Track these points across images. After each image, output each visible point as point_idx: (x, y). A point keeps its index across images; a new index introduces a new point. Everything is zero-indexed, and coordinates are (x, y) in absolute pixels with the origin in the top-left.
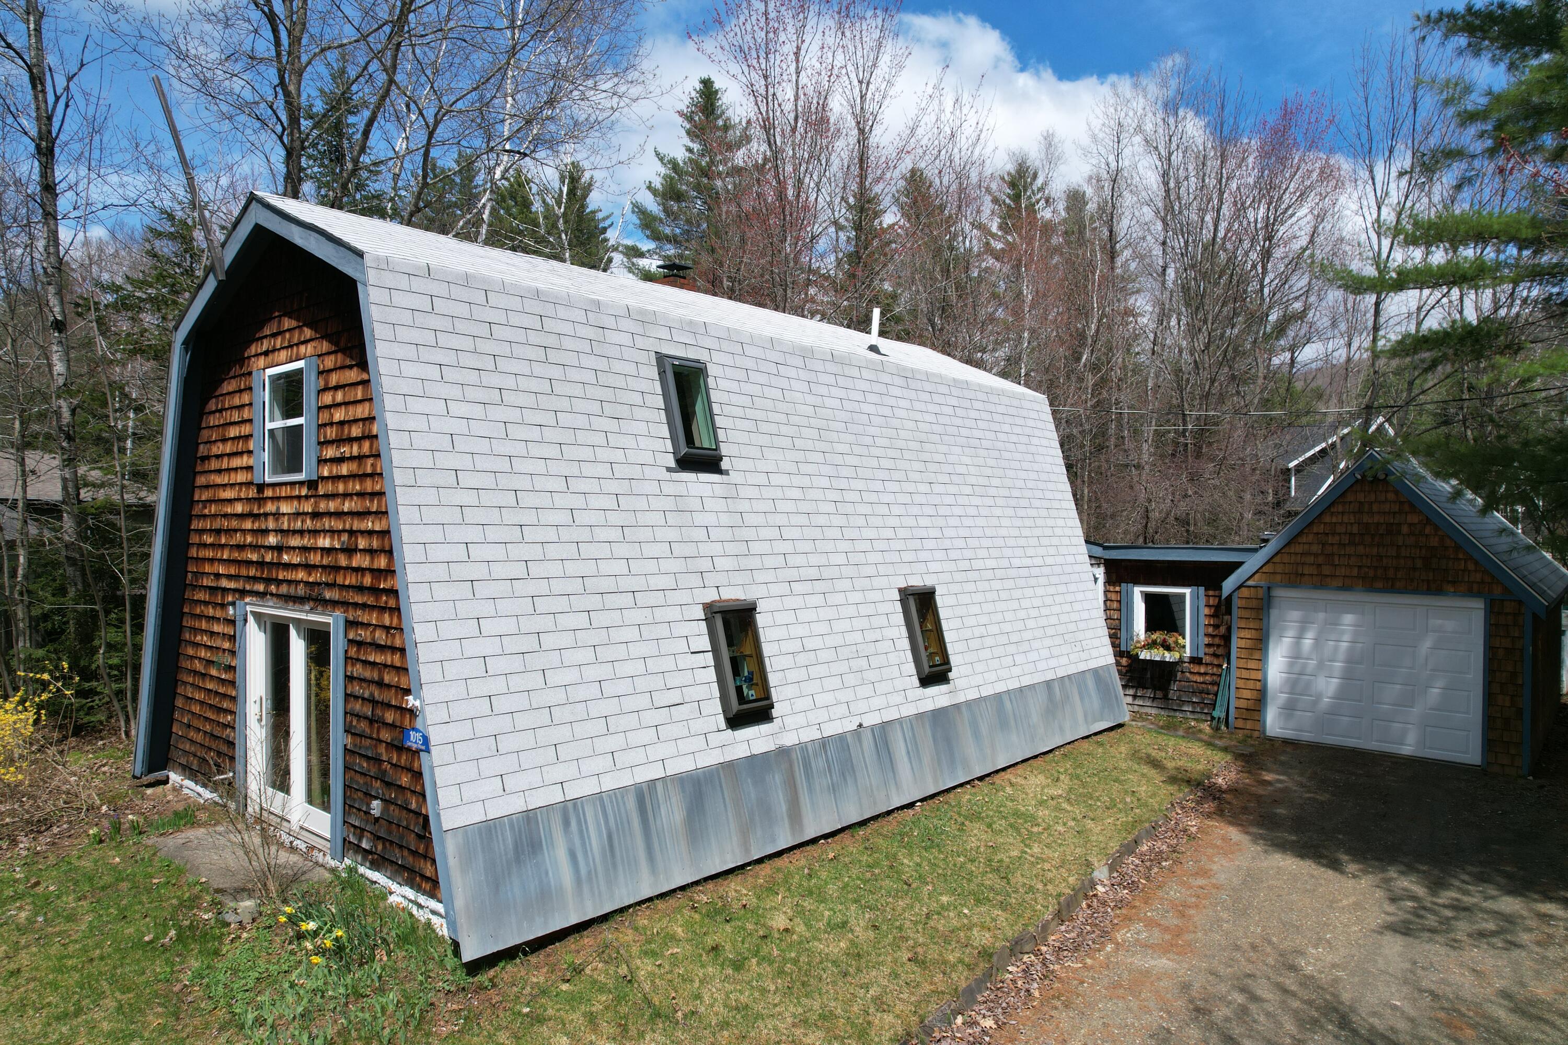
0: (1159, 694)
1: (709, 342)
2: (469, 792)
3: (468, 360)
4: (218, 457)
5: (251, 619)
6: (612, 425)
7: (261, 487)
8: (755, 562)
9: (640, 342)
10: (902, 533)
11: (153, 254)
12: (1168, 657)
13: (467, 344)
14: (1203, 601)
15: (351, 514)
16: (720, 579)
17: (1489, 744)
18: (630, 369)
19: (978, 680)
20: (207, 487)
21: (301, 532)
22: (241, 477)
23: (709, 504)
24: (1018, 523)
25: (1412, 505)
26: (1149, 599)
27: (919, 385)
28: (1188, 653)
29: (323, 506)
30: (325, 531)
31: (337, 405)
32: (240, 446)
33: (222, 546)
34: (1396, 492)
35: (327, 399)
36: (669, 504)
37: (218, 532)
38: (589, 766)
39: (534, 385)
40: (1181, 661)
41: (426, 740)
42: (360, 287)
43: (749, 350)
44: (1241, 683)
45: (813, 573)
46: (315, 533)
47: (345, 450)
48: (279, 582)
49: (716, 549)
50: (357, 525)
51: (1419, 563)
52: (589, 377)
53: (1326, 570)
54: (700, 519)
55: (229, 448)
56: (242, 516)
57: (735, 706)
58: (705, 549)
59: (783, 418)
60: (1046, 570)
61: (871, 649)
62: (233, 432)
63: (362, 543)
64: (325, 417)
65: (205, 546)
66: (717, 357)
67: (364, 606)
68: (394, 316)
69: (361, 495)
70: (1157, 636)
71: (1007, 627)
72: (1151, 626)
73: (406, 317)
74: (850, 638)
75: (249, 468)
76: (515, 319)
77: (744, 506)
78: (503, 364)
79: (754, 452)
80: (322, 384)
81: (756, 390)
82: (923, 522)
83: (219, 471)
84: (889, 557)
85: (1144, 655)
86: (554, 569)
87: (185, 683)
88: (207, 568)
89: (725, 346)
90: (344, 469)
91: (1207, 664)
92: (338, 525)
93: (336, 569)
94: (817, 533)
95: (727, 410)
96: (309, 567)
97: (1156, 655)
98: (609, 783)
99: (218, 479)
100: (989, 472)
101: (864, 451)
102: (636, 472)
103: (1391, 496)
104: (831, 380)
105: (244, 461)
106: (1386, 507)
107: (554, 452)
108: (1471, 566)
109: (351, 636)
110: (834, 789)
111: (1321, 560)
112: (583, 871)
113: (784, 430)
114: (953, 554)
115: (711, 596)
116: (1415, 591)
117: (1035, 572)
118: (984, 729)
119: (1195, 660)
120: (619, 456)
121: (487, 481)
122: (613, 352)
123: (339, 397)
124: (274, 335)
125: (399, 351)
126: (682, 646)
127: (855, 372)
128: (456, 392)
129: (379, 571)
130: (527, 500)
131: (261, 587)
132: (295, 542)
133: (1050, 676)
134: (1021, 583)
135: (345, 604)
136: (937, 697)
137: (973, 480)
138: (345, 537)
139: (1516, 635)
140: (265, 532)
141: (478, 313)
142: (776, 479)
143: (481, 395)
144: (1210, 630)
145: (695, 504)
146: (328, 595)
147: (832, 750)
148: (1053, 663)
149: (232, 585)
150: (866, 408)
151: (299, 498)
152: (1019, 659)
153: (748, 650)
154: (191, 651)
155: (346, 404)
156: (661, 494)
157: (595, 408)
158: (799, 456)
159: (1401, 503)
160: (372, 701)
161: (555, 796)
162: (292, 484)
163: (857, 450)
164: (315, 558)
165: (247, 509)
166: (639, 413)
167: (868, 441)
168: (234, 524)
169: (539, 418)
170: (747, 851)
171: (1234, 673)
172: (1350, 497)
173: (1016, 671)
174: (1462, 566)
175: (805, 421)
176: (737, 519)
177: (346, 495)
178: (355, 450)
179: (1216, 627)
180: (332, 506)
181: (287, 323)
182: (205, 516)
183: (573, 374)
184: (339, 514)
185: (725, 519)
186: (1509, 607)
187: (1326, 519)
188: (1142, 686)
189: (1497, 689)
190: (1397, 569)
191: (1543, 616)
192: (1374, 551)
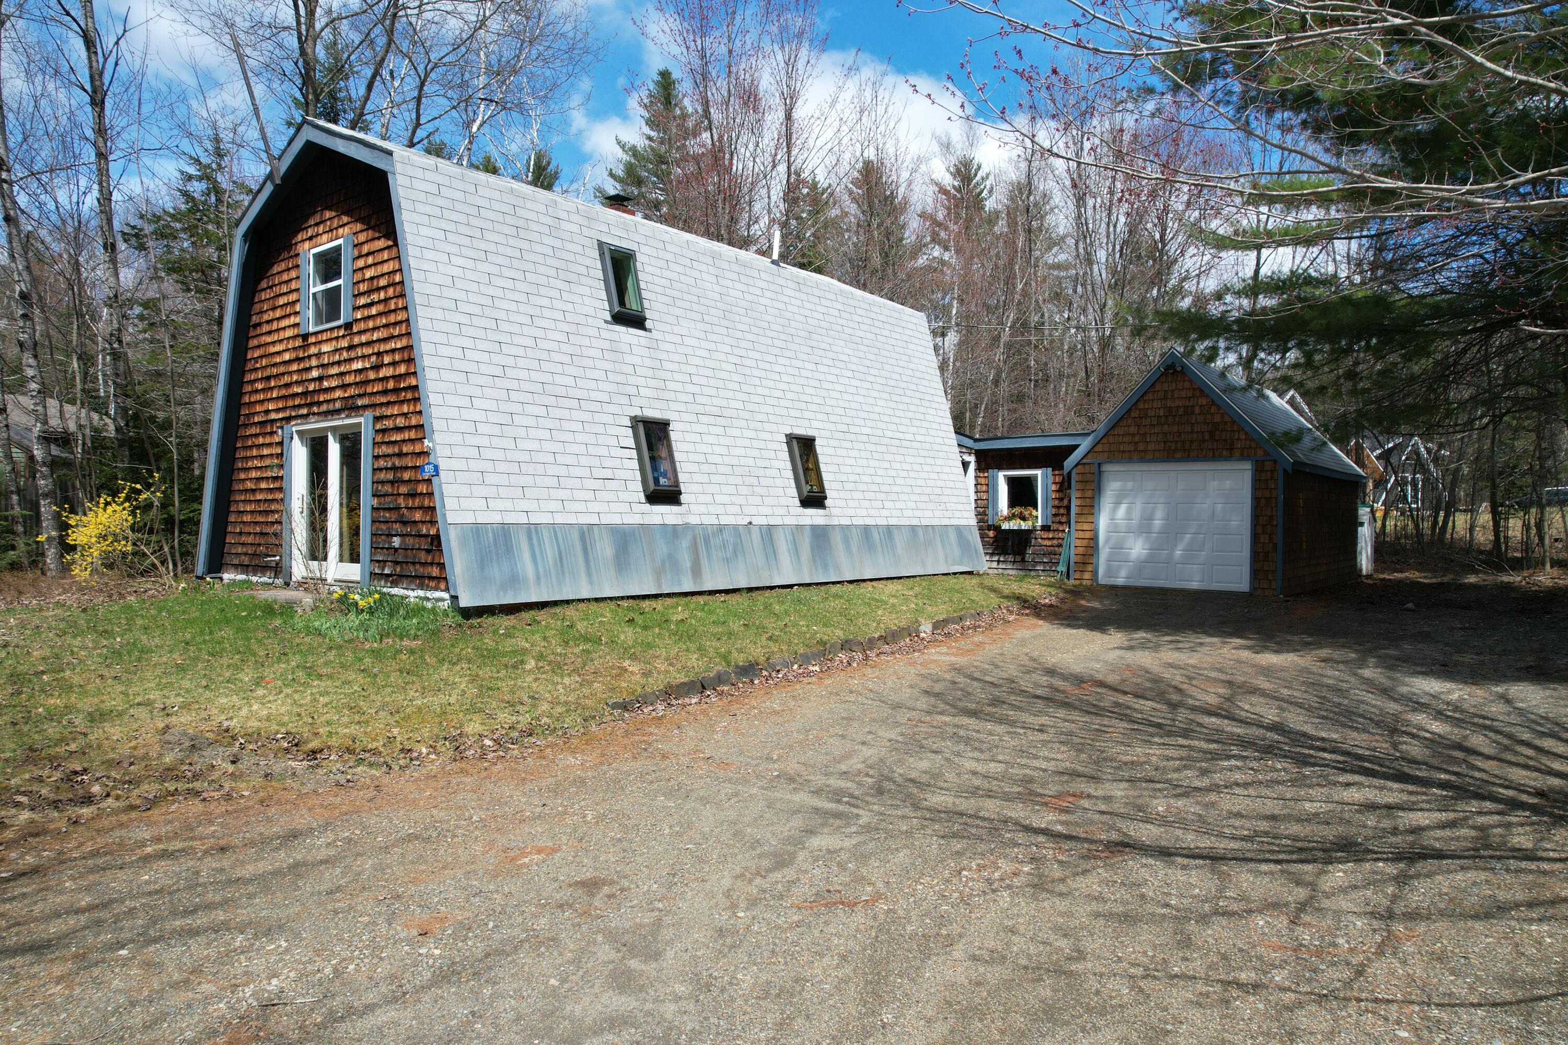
0: (1018, 558)
1: (638, 238)
2: (465, 504)
3: (463, 229)
4: (268, 322)
5: (296, 437)
6: (565, 286)
7: (305, 337)
8: (670, 396)
9: (586, 232)
10: (789, 395)
11: (185, 194)
12: (1024, 525)
13: (462, 218)
14: (1051, 479)
15: (379, 341)
16: (643, 402)
17: (1255, 573)
18: (579, 249)
19: (851, 512)
20: (258, 347)
21: (339, 363)
22: (289, 333)
23: (636, 350)
24: (893, 405)
25: (1202, 391)
26: (1011, 481)
27: (810, 290)
28: (1040, 523)
29: (356, 340)
30: (357, 358)
31: (368, 267)
32: (288, 310)
33: (272, 389)
34: (1191, 381)
35: (361, 263)
36: (606, 345)
37: (268, 378)
38: (546, 505)
39: (509, 251)
40: (1034, 530)
41: (436, 468)
42: (390, 177)
43: (669, 247)
44: (1078, 543)
45: (716, 411)
46: (350, 360)
47: (375, 297)
48: (319, 404)
49: (641, 382)
50: (383, 347)
51: (1207, 436)
52: (549, 251)
53: (1141, 447)
54: (628, 359)
55: (278, 313)
56: (290, 362)
57: (652, 486)
58: (632, 380)
59: (695, 299)
60: (915, 445)
61: (761, 472)
62: (282, 301)
63: (387, 359)
64: (358, 276)
65: (257, 391)
66: (644, 249)
67: (388, 404)
68: (414, 195)
69: (386, 326)
70: (1017, 510)
71: (878, 480)
72: (1012, 503)
73: (422, 197)
74: (743, 461)
75: (296, 325)
76: (496, 206)
77: (663, 356)
78: (487, 235)
79: (672, 320)
80: (356, 253)
81: (674, 276)
82: (808, 390)
83: (270, 333)
84: (778, 411)
85: (1005, 526)
86: (523, 374)
87: (237, 502)
88: (258, 408)
89: (650, 242)
90: (374, 311)
91: (1054, 530)
92: (367, 351)
93: (367, 382)
94: (720, 384)
95: (650, 287)
96: (344, 387)
97: (1013, 525)
98: (559, 519)
99: (269, 339)
100: (869, 363)
101: (761, 332)
102: (582, 319)
103: (1187, 384)
104: (735, 277)
105: (293, 320)
106: (1184, 394)
107: (523, 298)
108: (1242, 437)
109: (378, 427)
110: (727, 560)
111: (1137, 438)
112: (541, 570)
113: (695, 307)
114: (833, 418)
115: (637, 412)
116: (1204, 459)
117: (905, 444)
118: (854, 548)
119: (1045, 528)
120: (569, 307)
121: (477, 310)
122: (566, 236)
123: (370, 260)
124: (317, 224)
125: (417, 218)
126: (614, 441)
127: (756, 274)
128: (455, 250)
129: (400, 375)
130: (504, 326)
131: (304, 411)
132: (334, 370)
133: (915, 522)
134: (894, 450)
135: (373, 406)
136: (814, 516)
137: (854, 367)
138: (373, 359)
139: (1273, 487)
140: (309, 369)
141: (470, 199)
142: (687, 341)
143: (472, 254)
144: (1055, 503)
145: (626, 348)
146: (360, 403)
147: (727, 535)
148: (918, 513)
149: (280, 415)
150: (763, 301)
151: (337, 338)
152: (887, 504)
153: (664, 453)
154: (242, 476)
155: (375, 264)
156: (600, 337)
157: (552, 272)
158: (708, 327)
159: (1194, 390)
160: (394, 469)
161: (523, 519)
162: (332, 329)
163: (754, 330)
164: (349, 379)
165: (293, 356)
166: (584, 280)
167: (765, 325)
168: (282, 369)
169: (512, 274)
170: (660, 586)
171: (1074, 534)
172: (1158, 387)
173: (885, 513)
174: (1236, 437)
175: (713, 304)
176: (657, 364)
177: (375, 329)
178: (382, 295)
179: (1061, 499)
180: (364, 338)
181: (328, 214)
182: (256, 369)
183: (537, 248)
184: (369, 343)
185: (647, 362)
186: (1268, 466)
187: (1141, 406)
188: (1004, 553)
189: (1259, 530)
190: (1192, 442)
191: (1290, 471)
192: (1175, 428)
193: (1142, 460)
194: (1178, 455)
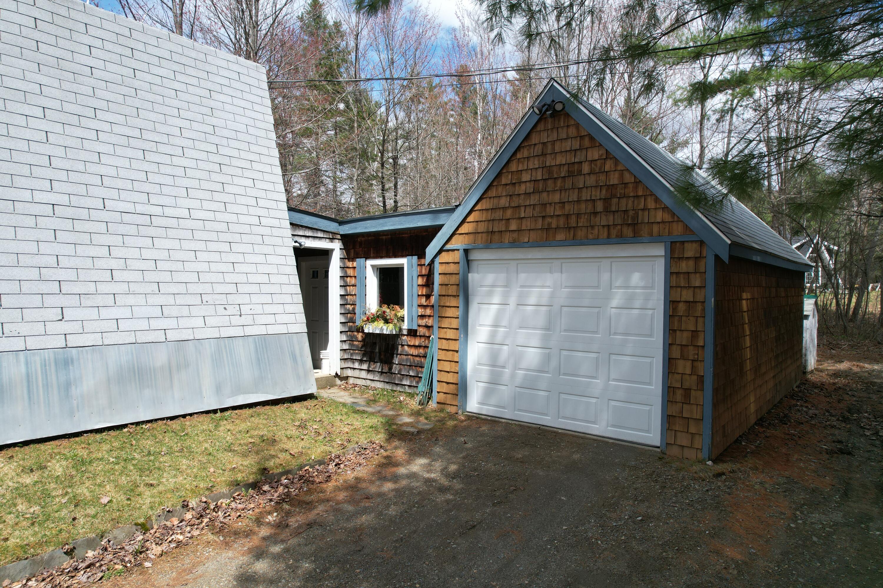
0: (385, 368)
12: (387, 329)
14: (416, 270)
17: (669, 421)
25: (592, 139)
26: (380, 273)
28: (405, 326)
34: (577, 126)
40: (399, 334)
44: (443, 355)
51: (600, 206)
53: (513, 226)
70: (385, 309)
72: (382, 300)
85: (370, 328)
91: (421, 336)
97: (378, 327)
103: (572, 131)
106: (567, 146)
108: (651, 204)
111: (508, 214)
116: (596, 242)
119: (412, 332)
139: (697, 284)
144: (423, 301)
159: (582, 137)
172: (535, 139)
174: (642, 206)
186: (690, 251)
187: (513, 167)
188: (371, 360)
189: (676, 353)
190: (578, 215)
191: (725, 257)
192: (557, 197)
193: (515, 244)
194: (560, 236)
